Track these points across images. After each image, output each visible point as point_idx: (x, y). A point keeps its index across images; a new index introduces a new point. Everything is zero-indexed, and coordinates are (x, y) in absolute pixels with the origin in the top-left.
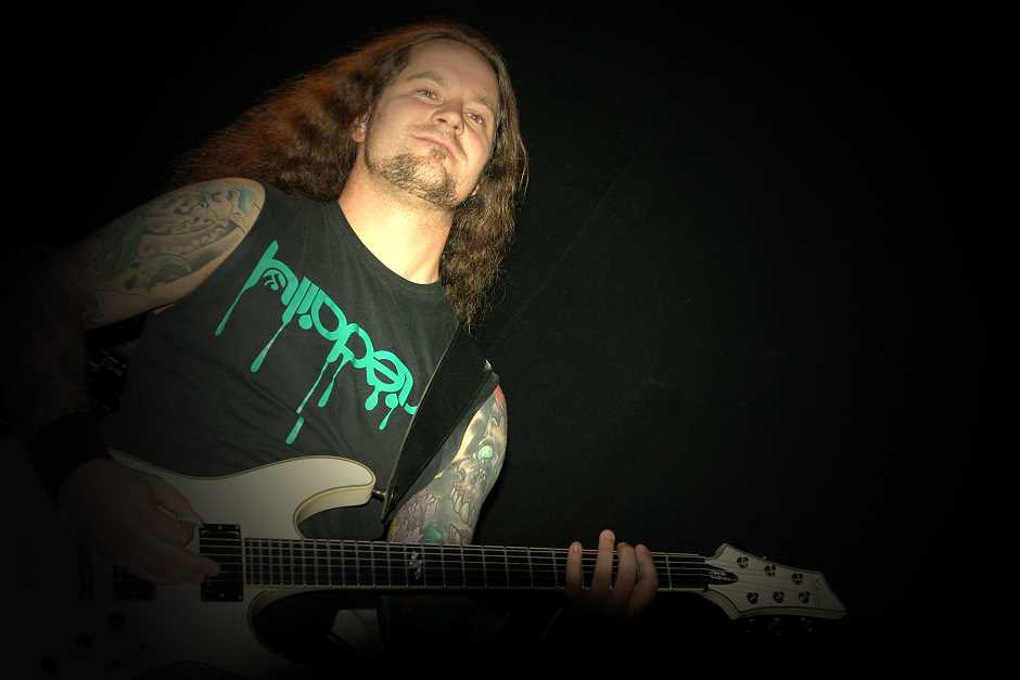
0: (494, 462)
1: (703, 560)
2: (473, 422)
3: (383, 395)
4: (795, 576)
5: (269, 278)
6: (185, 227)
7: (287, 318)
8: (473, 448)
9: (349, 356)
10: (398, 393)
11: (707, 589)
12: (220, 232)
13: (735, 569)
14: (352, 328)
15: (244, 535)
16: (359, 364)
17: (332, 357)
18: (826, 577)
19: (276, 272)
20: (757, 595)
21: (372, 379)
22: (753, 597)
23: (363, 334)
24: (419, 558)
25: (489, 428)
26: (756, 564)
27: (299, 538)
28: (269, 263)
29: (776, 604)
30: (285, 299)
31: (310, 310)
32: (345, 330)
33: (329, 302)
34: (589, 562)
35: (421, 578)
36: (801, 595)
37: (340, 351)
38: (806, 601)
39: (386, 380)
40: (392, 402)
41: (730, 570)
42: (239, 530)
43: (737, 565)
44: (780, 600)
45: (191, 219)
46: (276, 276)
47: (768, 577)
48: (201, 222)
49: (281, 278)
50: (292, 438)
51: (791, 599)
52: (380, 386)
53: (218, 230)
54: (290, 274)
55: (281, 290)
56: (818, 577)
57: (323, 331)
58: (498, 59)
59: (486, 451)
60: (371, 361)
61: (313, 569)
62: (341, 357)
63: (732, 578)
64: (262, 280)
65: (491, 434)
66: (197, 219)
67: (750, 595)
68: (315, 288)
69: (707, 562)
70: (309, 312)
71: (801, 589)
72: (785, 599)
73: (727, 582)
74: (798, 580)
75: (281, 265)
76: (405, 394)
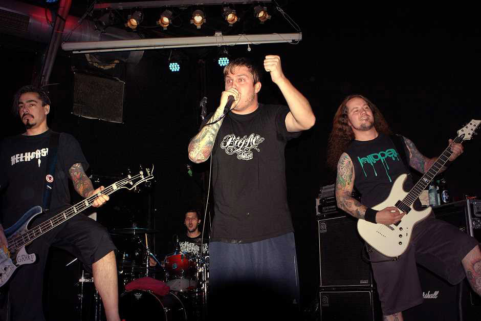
3: (394, 156)
7: (372, 165)
8: (410, 147)
9: (384, 158)
11: (463, 140)
13: (463, 133)
14: (380, 154)
15: (401, 200)
16: (386, 156)
17: (382, 161)
21: (390, 156)
22: (469, 134)
23: (381, 152)
26: (464, 129)
28: (361, 161)
29: (473, 131)
30: (369, 162)
31: (373, 159)
32: (379, 155)
33: (373, 155)
37: (382, 159)
38: (475, 126)
39: (392, 154)
40: (396, 156)
47: (468, 129)
49: (364, 160)
50: (391, 181)
52: (392, 155)
54: (365, 158)
55: (367, 161)
56: (473, 120)
57: (377, 160)
58: (360, 96)
59: (411, 145)
60: (387, 154)
64: (363, 163)
68: (369, 155)
69: (459, 137)
71: (473, 125)
73: (464, 136)
74: (471, 124)
75: (362, 159)
76: (395, 153)
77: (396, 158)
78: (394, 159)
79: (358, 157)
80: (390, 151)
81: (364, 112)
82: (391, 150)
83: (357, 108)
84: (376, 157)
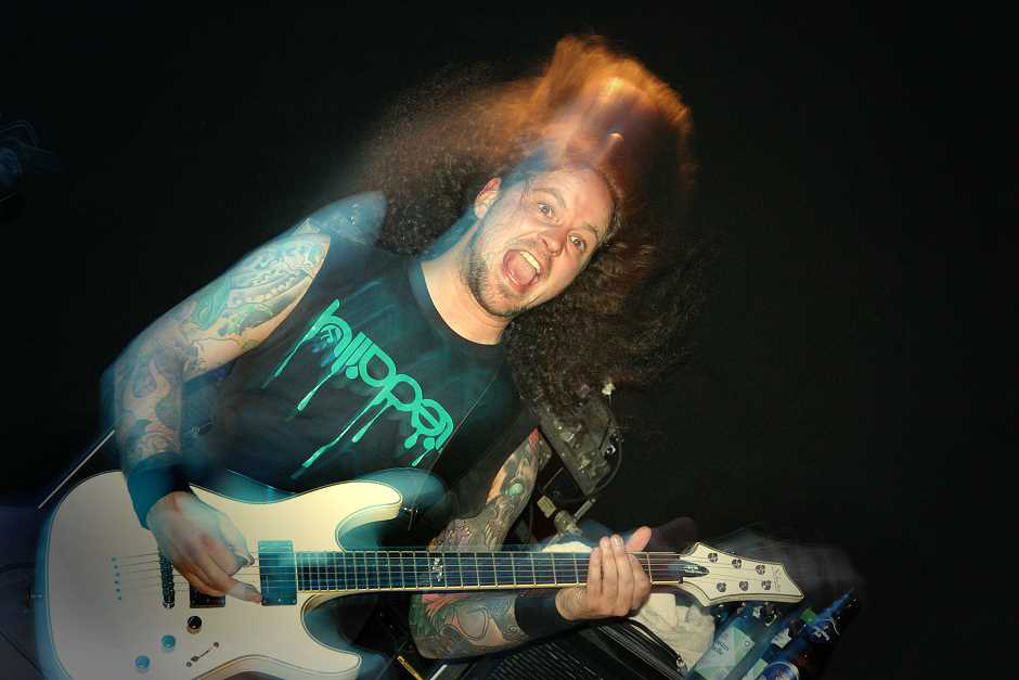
0: (522, 497)
1: (678, 557)
2: (506, 463)
3: (422, 437)
4: (758, 567)
5: (327, 332)
6: (264, 279)
7: (335, 368)
8: (505, 486)
9: (393, 401)
10: (436, 438)
11: (682, 582)
12: (293, 281)
13: (705, 563)
14: (401, 378)
15: (296, 550)
16: (405, 407)
17: (376, 401)
18: (786, 568)
19: (334, 327)
20: (725, 585)
21: (415, 422)
22: (722, 587)
23: (413, 382)
24: (441, 563)
25: (520, 467)
26: (725, 558)
27: (340, 550)
28: (327, 321)
29: (742, 592)
30: (336, 353)
31: (358, 362)
32: (393, 379)
33: (381, 354)
34: (583, 567)
35: (442, 580)
36: (764, 583)
37: (385, 398)
38: (768, 588)
39: (428, 425)
40: (429, 445)
41: (701, 565)
42: (291, 546)
43: (708, 560)
44: (746, 588)
45: (269, 272)
46: (333, 331)
47: (735, 570)
48: (277, 273)
49: (338, 331)
51: (755, 588)
52: (422, 430)
53: (292, 279)
54: (347, 330)
55: (336, 343)
56: (780, 568)
57: (367, 379)
59: (516, 488)
60: (418, 407)
61: (353, 576)
62: (385, 401)
63: (703, 571)
64: (320, 334)
65: (522, 473)
66: (273, 272)
67: (719, 586)
68: (369, 341)
69: (682, 558)
70: (357, 364)
71: (765, 577)
72: (750, 586)
73: (700, 575)
74: (761, 571)
75: (339, 321)
76: (441, 441)
77: (419, 446)
78: (410, 442)
79: (336, 304)
80: (436, 416)
81: (554, 245)
82: (446, 417)
83: (562, 202)
84: (377, 368)
